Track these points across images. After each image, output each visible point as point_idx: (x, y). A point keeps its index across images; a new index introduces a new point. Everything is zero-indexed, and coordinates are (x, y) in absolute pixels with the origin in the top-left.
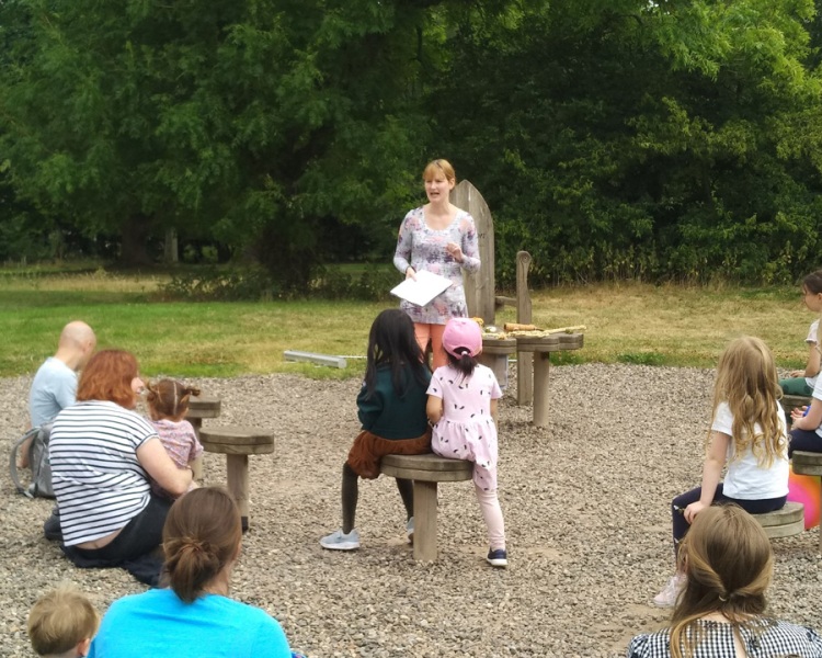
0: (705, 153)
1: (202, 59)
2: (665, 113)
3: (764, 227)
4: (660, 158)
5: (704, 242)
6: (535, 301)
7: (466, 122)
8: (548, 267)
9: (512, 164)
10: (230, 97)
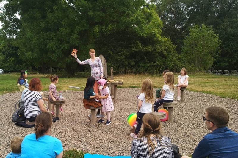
0: (144, 51)
1: (54, 34)
2: (137, 44)
3: (154, 64)
4: (136, 52)
5: (144, 67)
6: (114, 77)
7: (102, 46)
8: (117, 71)
9: (110, 53)
10: (60, 41)
